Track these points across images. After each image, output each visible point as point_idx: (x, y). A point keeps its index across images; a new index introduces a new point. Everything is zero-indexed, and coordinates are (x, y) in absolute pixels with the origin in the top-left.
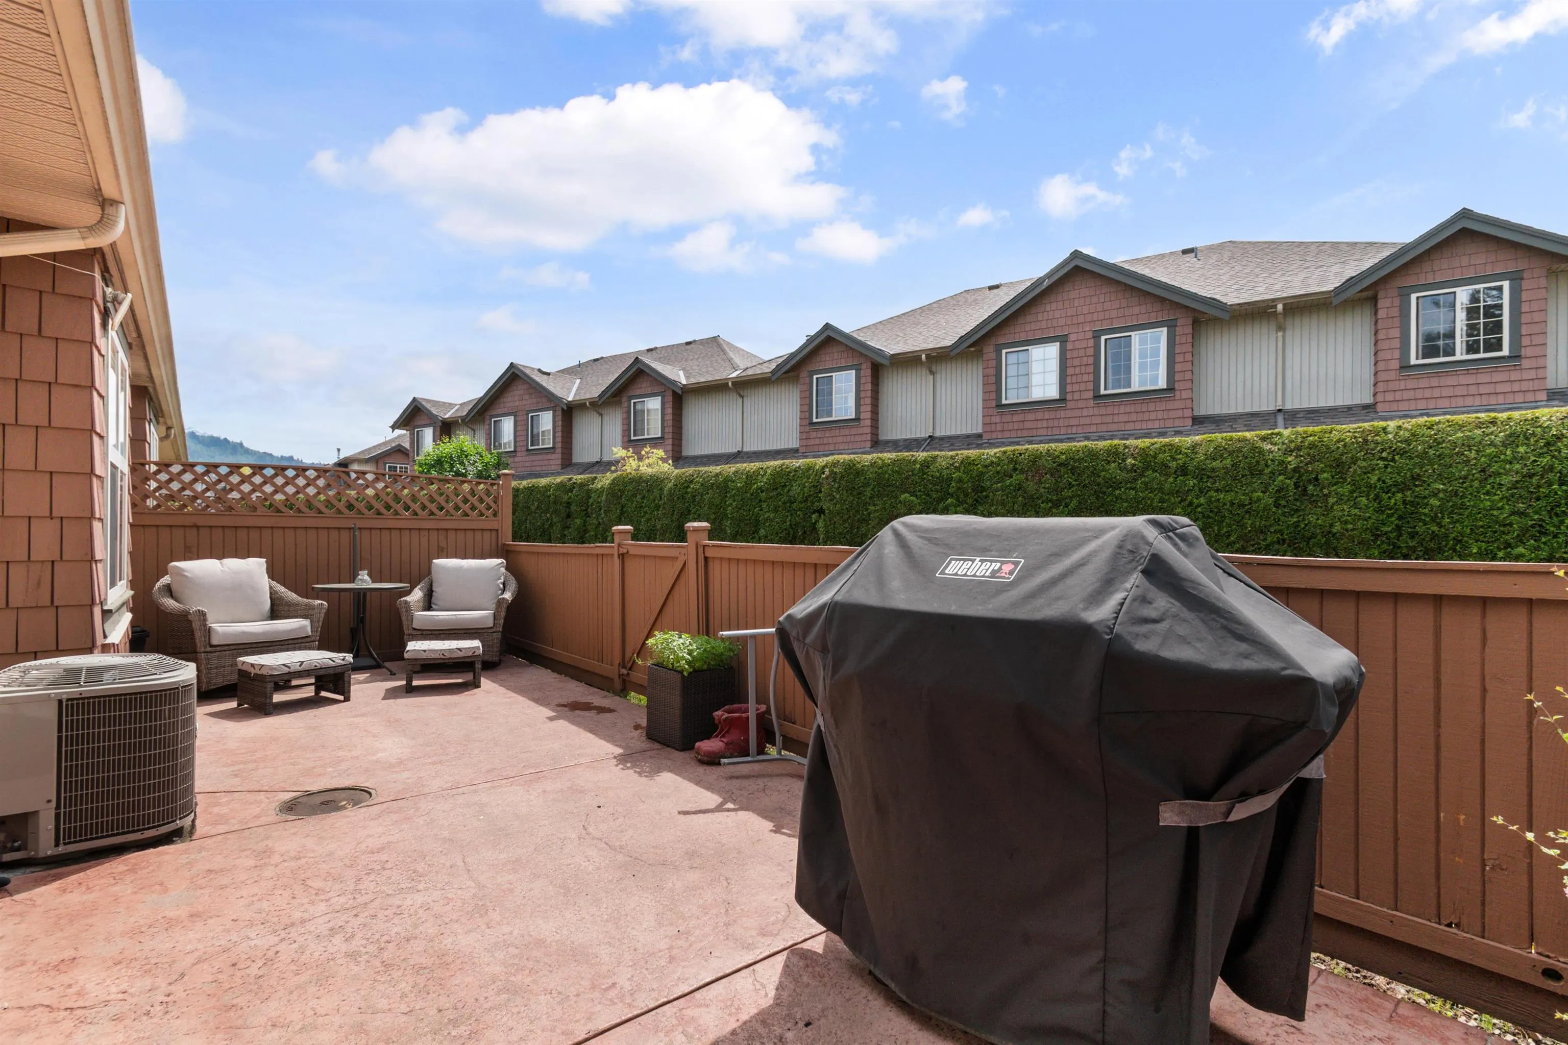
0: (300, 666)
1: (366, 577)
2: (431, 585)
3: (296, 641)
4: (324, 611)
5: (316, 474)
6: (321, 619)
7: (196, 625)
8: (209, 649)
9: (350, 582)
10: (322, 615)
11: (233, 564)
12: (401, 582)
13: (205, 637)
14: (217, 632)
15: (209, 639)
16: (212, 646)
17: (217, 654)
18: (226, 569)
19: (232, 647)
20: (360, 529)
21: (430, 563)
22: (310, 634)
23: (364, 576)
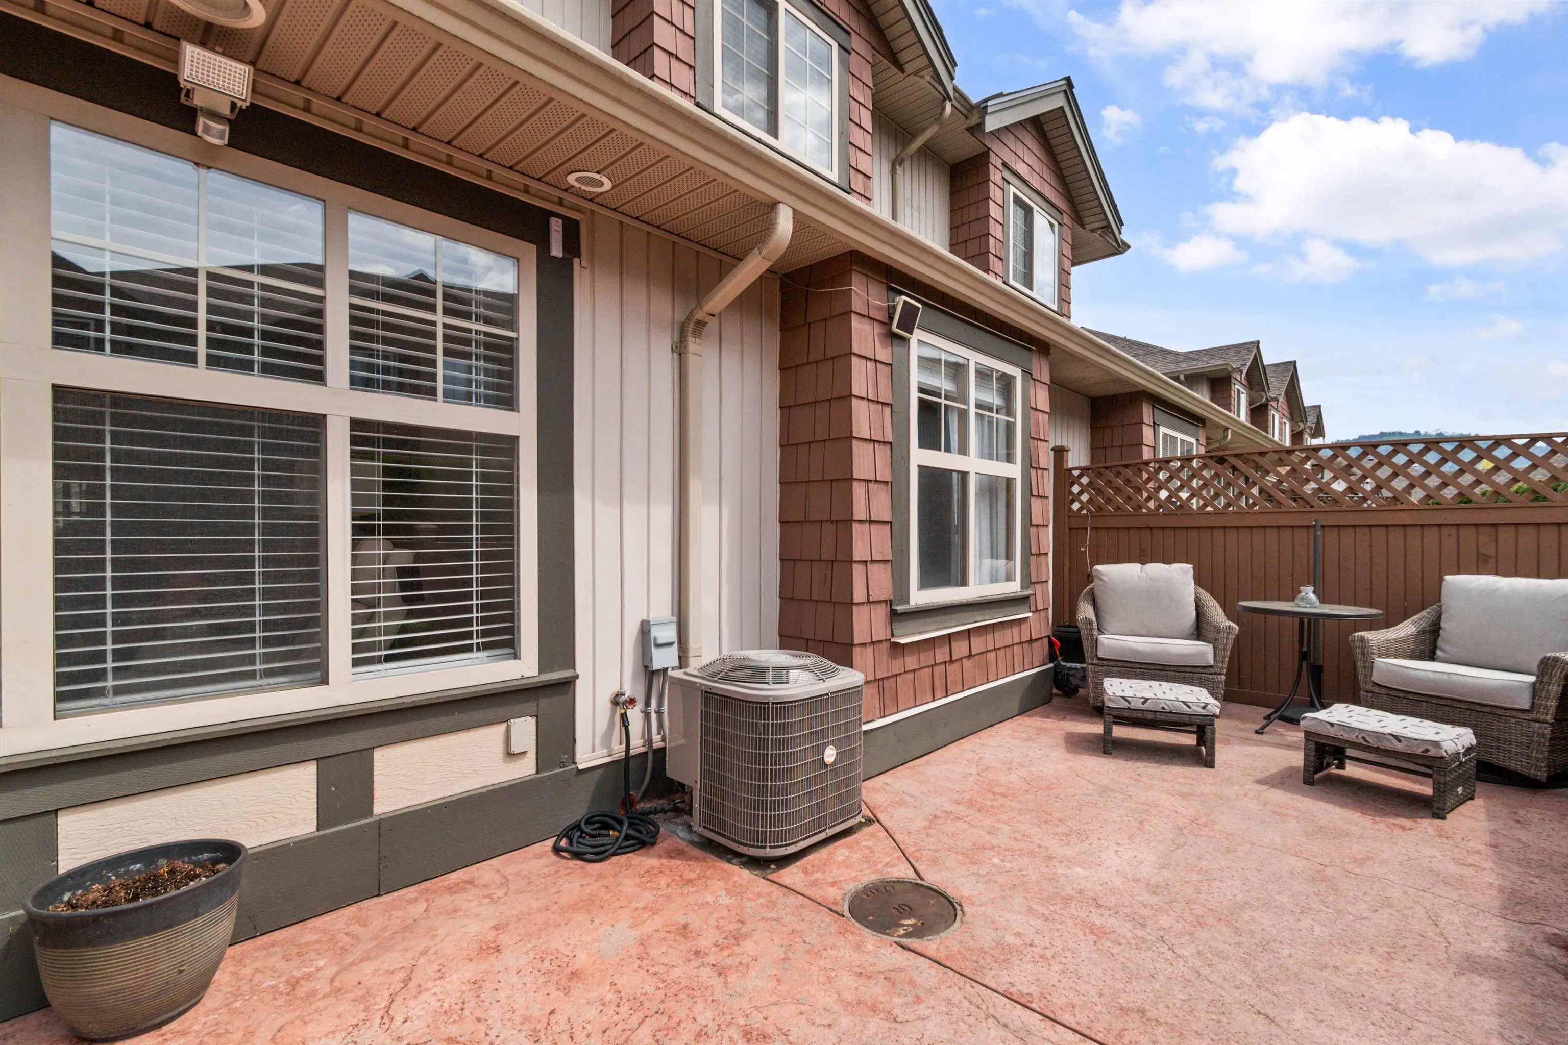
0: (1143, 703)
1: (1312, 596)
2: (1440, 617)
3: (1195, 670)
4: (1232, 637)
5: (1361, 450)
6: (1229, 647)
7: (1084, 633)
8: (1095, 661)
9: (1286, 600)
10: (1231, 642)
11: (1156, 569)
12: (1371, 607)
13: (1092, 647)
14: (1103, 645)
15: (1096, 650)
16: (1099, 659)
17: (1104, 668)
18: (1144, 574)
19: (1120, 664)
20: (1323, 526)
21: (1441, 580)
22: (1212, 663)
23: (1308, 592)
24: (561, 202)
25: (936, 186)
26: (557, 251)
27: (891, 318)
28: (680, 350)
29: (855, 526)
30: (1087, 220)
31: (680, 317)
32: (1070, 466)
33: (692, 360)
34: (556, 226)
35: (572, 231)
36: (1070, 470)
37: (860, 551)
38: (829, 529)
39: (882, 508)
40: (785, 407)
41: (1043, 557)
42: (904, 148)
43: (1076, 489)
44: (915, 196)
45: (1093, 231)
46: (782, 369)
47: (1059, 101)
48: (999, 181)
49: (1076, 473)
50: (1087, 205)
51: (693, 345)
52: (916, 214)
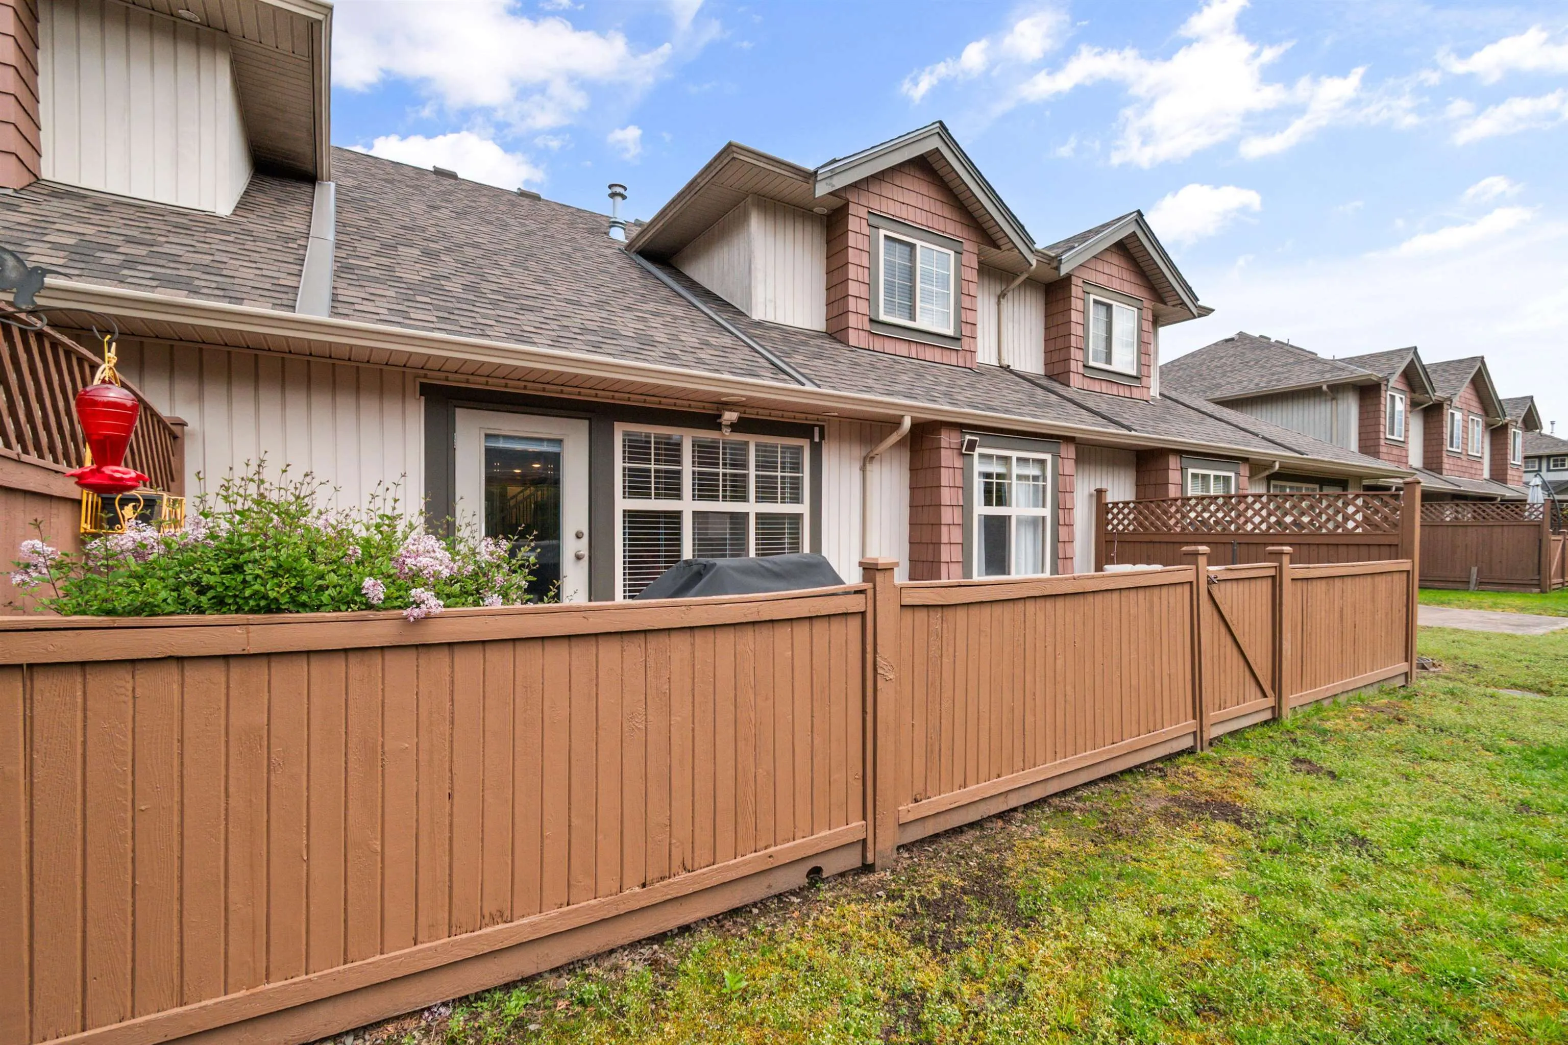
24: (818, 420)
25: (1034, 300)
26: (817, 440)
27: (962, 446)
28: (863, 469)
29: (942, 546)
30: (1168, 299)
31: (864, 454)
32: (1108, 501)
33: (868, 474)
34: (817, 430)
35: (822, 428)
36: (1107, 504)
37: (944, 557)
38: (931, 546)
39: (957, 535)
40: (912, 488)
41: (1069, 561)
42: (1008, 286)
43: (1110, 516)
44: (1016, 315)
45: (1174, 306)
46: (910, 470)
47: (1133, 228)
48: (1080, 294)
49: (1110, 506)
50: (1165, 290)
51: (868, 467)
52: (1016, 326)
